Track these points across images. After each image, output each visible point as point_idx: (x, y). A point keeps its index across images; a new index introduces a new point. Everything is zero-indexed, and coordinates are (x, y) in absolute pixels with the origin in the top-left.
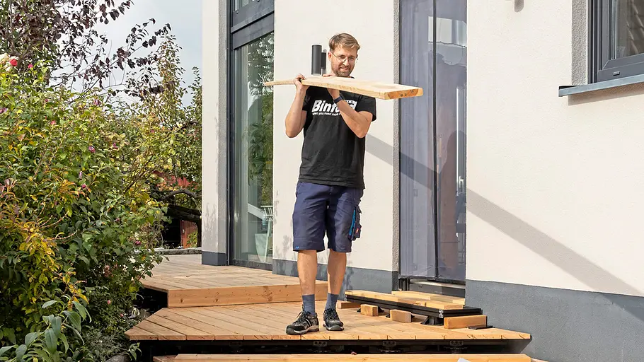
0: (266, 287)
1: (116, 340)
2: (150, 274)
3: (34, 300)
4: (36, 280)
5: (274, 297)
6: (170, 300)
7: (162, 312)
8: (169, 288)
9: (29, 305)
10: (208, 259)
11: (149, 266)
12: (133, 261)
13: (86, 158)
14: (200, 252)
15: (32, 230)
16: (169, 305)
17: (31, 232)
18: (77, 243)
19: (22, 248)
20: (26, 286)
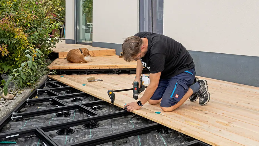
0: (93, 51)
1: (45, 70)
2: (55, 47)
3: (19, 55)
4: (20, 49)
5: (95, 54)
6: (59, 56)
7: (57, 60)
8: (59, 52)
9: (18, 57)
10: (68, 42)
11: (55, 44)
12: (49, 42)
13: (35, 6)
14: (65, 39)
15: (20, 31)
16: (59, 57)
17: (20, 32)
18: (33, 36)
19: (16, 37)
20: (16, 50)
